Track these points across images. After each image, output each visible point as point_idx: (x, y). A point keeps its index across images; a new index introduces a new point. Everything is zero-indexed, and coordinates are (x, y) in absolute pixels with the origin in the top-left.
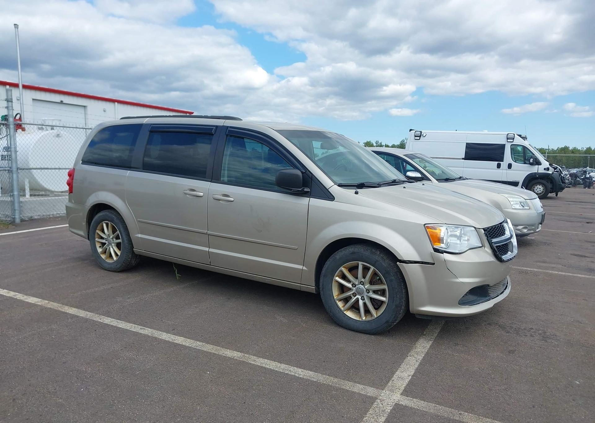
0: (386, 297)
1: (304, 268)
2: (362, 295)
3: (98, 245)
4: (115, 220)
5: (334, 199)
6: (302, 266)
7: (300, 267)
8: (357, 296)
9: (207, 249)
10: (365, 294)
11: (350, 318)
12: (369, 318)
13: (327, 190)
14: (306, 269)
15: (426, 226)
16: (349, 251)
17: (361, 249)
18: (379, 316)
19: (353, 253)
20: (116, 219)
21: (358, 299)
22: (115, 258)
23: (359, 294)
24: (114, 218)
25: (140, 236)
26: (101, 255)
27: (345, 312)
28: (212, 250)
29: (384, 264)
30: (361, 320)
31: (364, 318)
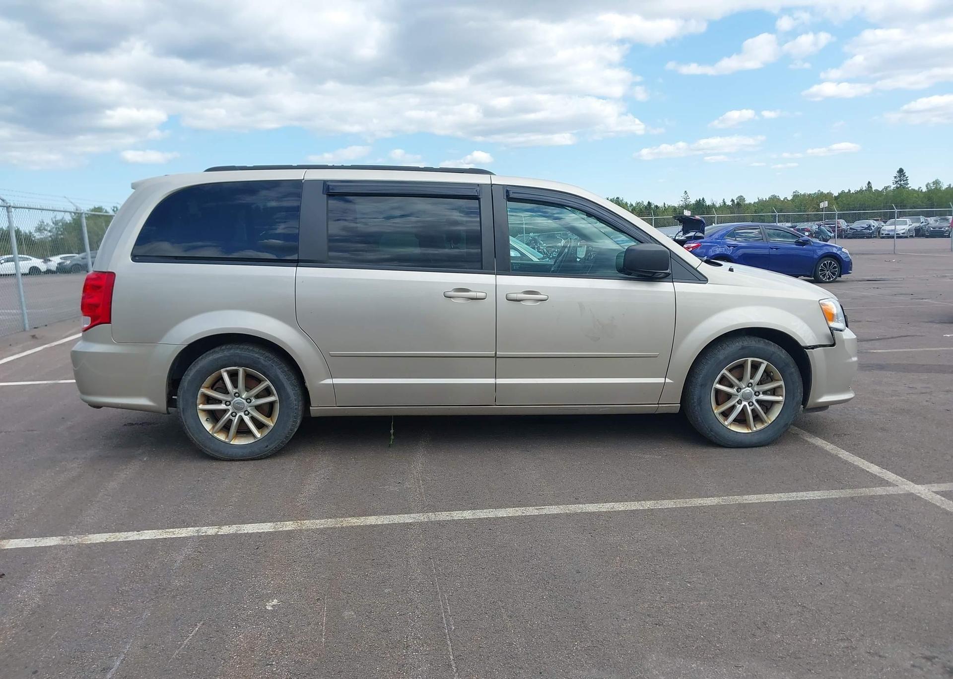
0: (782, 396)
1: (668, 380)
2: (749, 401)
3: (203, 418)
4: (262, 361)
5: (707, 281)
6: (664, 379)
7: (662, 380)
8: (744, 403)
9: (492, 381)
10: (754, 400)
11: (737, 432)
12: (760, 427)
13: (696, 269)
14: (672, 381)
15: (820, 302)
16: (737, 346)
17: (751, 342)
18: (774, 420)
19: (743, 348)
20: (265, 361)
21: (745, 406)
22: (258, 435)
23: (746, 400)
24: (258, 358)
25: (329, 381)
26: (215, 435)
27: (729, 427)
28: (500, 381)
29: (781, 355)
30: (751, 431)
31: (755, 429)
